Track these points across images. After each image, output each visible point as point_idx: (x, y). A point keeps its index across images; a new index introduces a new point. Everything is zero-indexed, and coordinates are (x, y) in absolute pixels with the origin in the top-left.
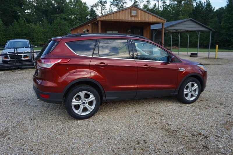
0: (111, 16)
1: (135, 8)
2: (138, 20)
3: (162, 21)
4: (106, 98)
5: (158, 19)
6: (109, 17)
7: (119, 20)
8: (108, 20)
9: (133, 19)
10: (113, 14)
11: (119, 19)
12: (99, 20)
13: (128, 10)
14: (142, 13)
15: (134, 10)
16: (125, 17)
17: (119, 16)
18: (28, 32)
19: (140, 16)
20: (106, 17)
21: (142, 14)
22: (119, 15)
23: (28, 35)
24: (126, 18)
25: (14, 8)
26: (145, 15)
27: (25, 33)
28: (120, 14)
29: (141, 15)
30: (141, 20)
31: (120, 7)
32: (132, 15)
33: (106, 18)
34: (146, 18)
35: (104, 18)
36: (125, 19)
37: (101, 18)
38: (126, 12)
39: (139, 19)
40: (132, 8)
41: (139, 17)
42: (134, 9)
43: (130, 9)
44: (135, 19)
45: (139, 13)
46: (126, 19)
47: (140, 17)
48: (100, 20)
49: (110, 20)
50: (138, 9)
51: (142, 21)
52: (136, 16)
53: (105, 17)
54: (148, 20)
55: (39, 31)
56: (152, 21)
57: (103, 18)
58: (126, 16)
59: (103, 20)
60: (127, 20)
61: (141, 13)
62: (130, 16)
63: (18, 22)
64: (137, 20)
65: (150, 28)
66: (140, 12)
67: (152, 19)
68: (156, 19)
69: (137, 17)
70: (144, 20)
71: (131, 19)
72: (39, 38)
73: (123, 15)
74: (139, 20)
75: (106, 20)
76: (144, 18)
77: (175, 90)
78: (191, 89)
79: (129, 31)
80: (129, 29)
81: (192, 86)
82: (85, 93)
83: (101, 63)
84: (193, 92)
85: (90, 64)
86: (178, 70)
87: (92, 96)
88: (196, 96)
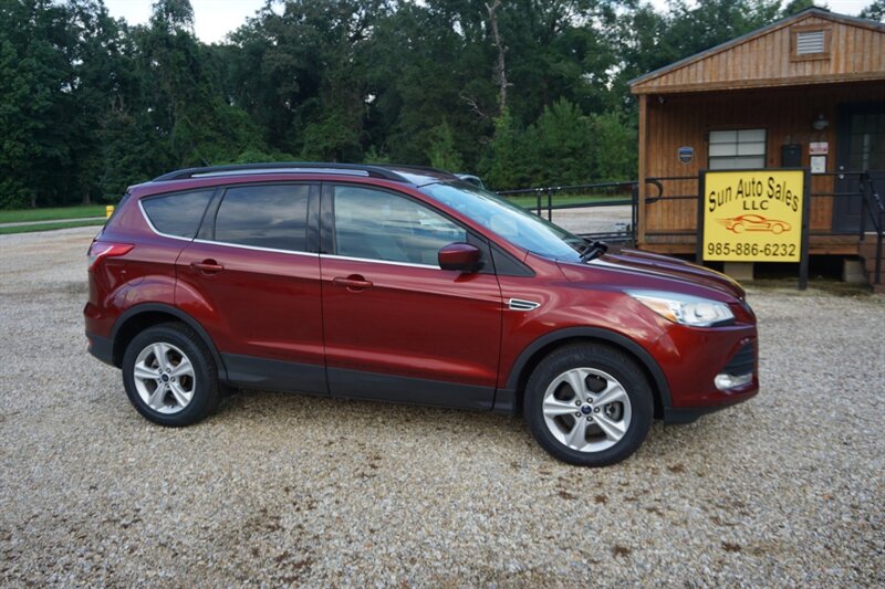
0: (693, 69)
1: (818, 21)
2: (832, 72)
4: (229, 373)
6: (685, 77)
7: (732, 82)
8: (678, 90)
9: (806, 72)
10: (700, 64)
11: (731, 79)
12: (640, 94)
13: (778, 34)
14: (859, 38)
15: (810, 30)
16: (761, 67)
17: (730, 69)
18: (580, 145)
19: (842, 51)
20: (670, 76)
21: (859, 45)
22: (730, 63)
23: (581, 155)
24: (768, 69)
27: (570, 148)
28: (734, 58)
29: (851, 47)
30: (850, 71)
32: (799, 53)
33: (670, 83)
34: (879, 60)
35: (662, 84)
36: (760, 77)
37: (649, 84)
38: (769, 48)
39: (837, 68)
40: (802, 24)
41: (837, 59)
42: (812, 26)
43: (786, 31)
44: (817, 72)
45: (842, 42)
46: (768, 77)
47: (846, 58)
48: (644, 91)
49: (685, 89)
50: (834, 21)
51: (856, 78)
52: (823, 58)
53: (664, 78)
55: (615, 139)
57: (656, 83)
58: (769, 62)
59: (654, 90)
60: (770, 80)
61: (851, 38)
62: (786, 59)
63: (552, 110)
64: (825, 76)
66: (847, 36)
69: (829, 60)
70: (866, 69)
71: (794, 74)
72: (614, 162)
73: (752, 62)
74: (841, 71)
75: (670, 90)
76: (871, 62)
77: (496, 391)
78: (590, 400)
79: (821, 124)
80: (821, 117)
81: (595, 385)
82: (167, 349)
83: (206, 262)
84: (601, 415)
85: (178, 263)
86: (503, 305)
87: (185, 360)
88: (618, 438)
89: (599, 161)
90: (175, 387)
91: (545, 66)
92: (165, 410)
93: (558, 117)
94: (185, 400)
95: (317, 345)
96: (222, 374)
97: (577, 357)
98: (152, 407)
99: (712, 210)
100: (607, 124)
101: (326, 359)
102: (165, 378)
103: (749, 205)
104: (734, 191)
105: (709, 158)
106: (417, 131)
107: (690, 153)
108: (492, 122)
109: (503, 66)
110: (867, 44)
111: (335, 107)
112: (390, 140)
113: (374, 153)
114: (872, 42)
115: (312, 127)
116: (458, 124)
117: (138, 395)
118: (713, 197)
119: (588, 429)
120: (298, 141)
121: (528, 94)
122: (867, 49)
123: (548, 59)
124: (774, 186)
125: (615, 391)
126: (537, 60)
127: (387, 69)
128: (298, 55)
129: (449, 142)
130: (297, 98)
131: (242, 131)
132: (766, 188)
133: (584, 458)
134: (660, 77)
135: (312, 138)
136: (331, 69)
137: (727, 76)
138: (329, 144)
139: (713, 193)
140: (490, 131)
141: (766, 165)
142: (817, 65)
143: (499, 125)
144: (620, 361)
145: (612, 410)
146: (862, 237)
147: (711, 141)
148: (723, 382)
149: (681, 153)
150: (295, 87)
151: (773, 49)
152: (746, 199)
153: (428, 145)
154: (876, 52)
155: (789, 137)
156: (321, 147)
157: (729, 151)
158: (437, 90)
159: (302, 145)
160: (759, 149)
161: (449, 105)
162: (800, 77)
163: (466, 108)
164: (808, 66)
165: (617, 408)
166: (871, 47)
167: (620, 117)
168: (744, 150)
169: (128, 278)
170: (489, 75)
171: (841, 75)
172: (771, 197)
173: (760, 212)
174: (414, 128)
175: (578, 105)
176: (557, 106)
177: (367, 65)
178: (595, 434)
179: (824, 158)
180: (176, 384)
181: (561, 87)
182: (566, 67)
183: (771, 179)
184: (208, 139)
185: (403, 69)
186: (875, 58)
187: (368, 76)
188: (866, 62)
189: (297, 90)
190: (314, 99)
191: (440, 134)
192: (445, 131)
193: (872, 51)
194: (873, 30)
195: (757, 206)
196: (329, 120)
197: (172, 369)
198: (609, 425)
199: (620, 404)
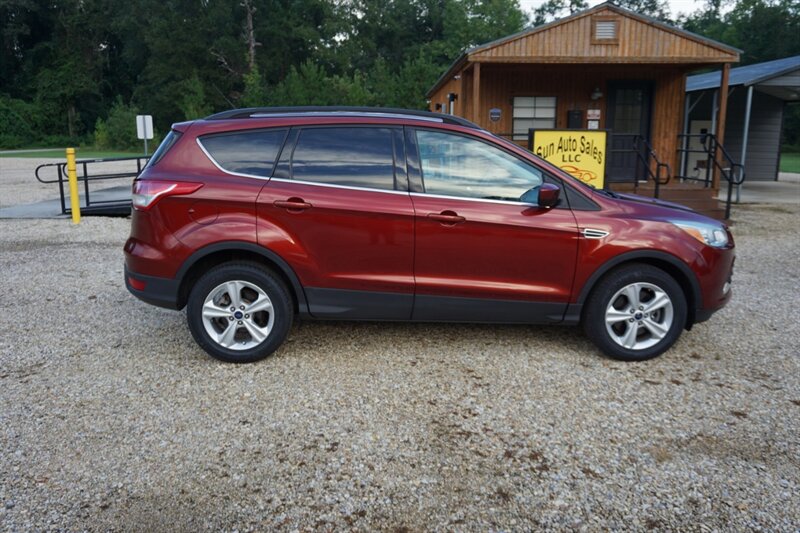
0: (518, 44)
1: (611, 14)
2: (620, 55)
3: (723, 55)
4: (310, 307)
5: (706, 49)
6: (512, 50)
7: (548, 57)
8: (506, 61)
9: (601, 54)
10: (524, 40)
11: (547, 55)
12: (474, 63)
13: (582, 21)
14: (639, 29)
15: (605, 20)
16: (569, 47)
17: (547, 46)
19: (627, 39)
20: (500, 48)
21: (639, 35)
22: (546, 41)
24: (574, 49)
25: (295, 29)
26: (650, 35)
28: (549, 38)
29: (633, 36)
30: (632, 55)
31: (643, 6)
32: (597, 38)
33: (500, 55)
34: (652, 47)
35: (494, 55)
36: (569, 55)
37: (483, 54)
38: (576, 31)
39: (623, 52)
40: (600, 14)
41: (624, 45)
42: (607, 16)
43: (588, 19)
44: (609, 54)
45: (627, 31)
46: (574, 55)
47: (630, 44)
48: (479, 59)
49: (512, 61)
50: (622, 15)
51: (636, 61)
52: (613, 43)
53: (495, 50)
54: (660, 55)
56: (679, 58)
57: (488, 54)
58: (576, 43)
59: (487, 60)
60: (576, 57)
61: (633, 29)
62: (587, 41)
63: (299, 71)
64: (615, 58)
65: (683, 84)
66: (631, 27)
67: (677, 50)
68: (694, 49)
69: (617, 45)
70: (643, 55)
71: (593, 55)
73: (563, 42)
74: (626, 55)
75: (500, 60)
76: (646, 50)
77: (568, 306)
78: (641, 308)
79: (598, 95)
80: (598, 89)
81: (647, 296)
82: (242, 287)
83: (291, 200)
84: (649, 319)
85: (258, 201)
86: (579, 234)
87: (262, 296)
88: (662, 336)
90: (248, 323)
91: (288, 29)
92: (237, 347)
93: (305, 77)
94: (261, 335)
95: (408, 275)
96: (302, 308)
97: (636, 274)
98: (223, 345)
100: (350, 86)
101: (415, 288)
102: (239, 315)
103: (566, 158)
104: (556, 147)
105: (514, 119)
106: (166, 83)
107: (498, 114)
108: (242, 78)
109: (251, 27)
110: (644, 35)
111: (71, 54)
112: (137, 90)
113: (121, 103)
114: (647, 33)
115: (45, 72)
116: (207, 79)
117: (207, 334)
118: (540, 151)
119: (639, 330)
120: (30, 86)
121: (274, 54)
122: (644, 39)
123: (291, 23)
124: (585, 143)
125: (661, 299)
126: (281, 23)
127: (132, 19)
129: (201, 95)
130: (27, 42)
132: (579, 145)
133: (637, 354)
134: (492, 48)
135: (46, 85)
136: (66, 15)
137: (544, 51)
138: (66, 91)
139: (540, 148)
140: (240, 87)
142: (610, 47)
143: (249, 82)
144: (666, 277)
145: (655, 315)
146: (637, 184)
147: (515, 105)
149: (492, 114)
150: (26, 30)
151: (579, 32)
152: (564, 153)
153: (179, 97)
154: (650, 42)
155: (573, 105)
156: (58, 94)
157: (528, 114)
158: (186, 44)
159: (34, 91)
160: (551, 113)
161: (198, 59)
162: (597, 57)
163: (216, 64)
164: (603, 49)
165: (659, 313)
166: (647, 37)
167: (361, 80)
168: (540, 114)
169: (196, 217)
170: (236, 34)
171: (626, 58)
172: (582, 152)
173: (574, 164)
174: (163, 79)
175: (322, 67)
176: (303, 67)
177: (106, 13)
178: (644, 334)
179: (597, 122)
180: (250, 320)
181: (299, 53)
182: (306, 31)
183: (583, 137)
185: (150, 21)
186: (649, 46)
187: (112, 24)
188: (643, 49)
189: (28, 32)
190: (47, 44)
191: (191, 87)
192: (196, 85)
193: (647, 40)
194: (648, 24)
195: (573, 159)
196: (65, 66)
197: (247, 306)
198: (655, 327)
199: (662, 310)
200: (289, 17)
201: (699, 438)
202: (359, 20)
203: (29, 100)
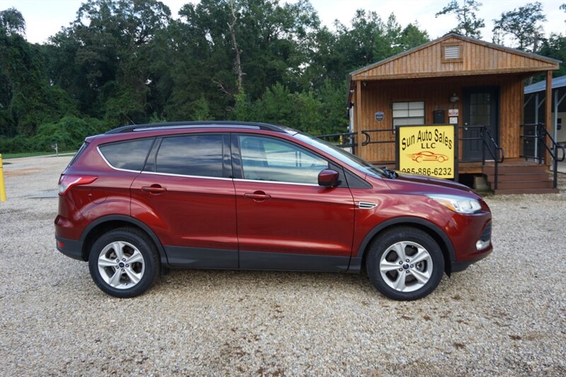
0: (387, 66)
1: (455, 40)
2: (464, 69)
3: (546, 65)
4: (169, 259)
5: (531, 61)
6: (383, 71)
7: (410, 74)
8: (379, 78)
9: (451, 69)
10: (392, 63)
11: (409, 72)
12: (357, 81)
13: (434, 47)
14: (478, 50)
15: (452, 45)
16: (426, 66)
17: (409, 66)
18: (289, 112)
19: (469, 58)
20: (375, 70)
21: (478, 54)
22: (408, 63)
23: (290, 118)
24: (429, 67)
26: (487, 54)
27: (283, 113)
28: (410, 60)
30: (474, 68)
32: (446, 58)
33: (375, 74)
34: (489, 63)
35: (370, 75)
36: (426, 72)
37: (362, 75)
38: (430, 54)
39: (467, 67)
40: (447, 41)
41: (467, 62)
42: (452, 43)
43: (439, 46)
44: (456, 69)
45: (469, 52)
46: (430, 71)
47: (471, 61)
48: (360, 79)
49: (383, 78)
50: (464, 41)
51: (477, 73)
52: (459, 61)
53: (371, 71)
54: (495, 68)
55: (311, 108)
56: (511, 69)
57: (366, 74)
58: (430, 63)
59: (365, 78)
60: (431, 73)
61: (473, 50)
62: (439, 61)
63: (271, 90)
64: (461, 72)
65: (521, 90)
66: (471, 49)
67: (509, 64)
68: (522, 62)
69: (462, 62)
70: (482, 68)
71: (444, 70)
72: (311, 122)
73: (421, 62)
74: (469, 69)
75: (375, 78)
76: (484, 64)
77: (350, 259)
78: (408, 261)
79: (455, 99)
80: (455, 95)
81: (411, 251)
82: (123, 245)
83: (153, 186)
84: (414, 269)
85: (132, 187)
86: (355, 206)
87: (137, 252)
88: (425, 282)
89: (302, 121)
90: (129, 271)
91: (265, 63)
92: (122, 287)
93: (275, 94)
94: (137, 278)
95: (233, 237)
96: (164, 260)
97: (401, 235)
98: (112, 285)
99: (404, 149)
100: (306, 99)
101: (238, 246)
102: (122, 265)
103: (425, 146)
104: (416, 138)
105: (393, 119)
106: (184, 103)
107: (382, 115)
108: (234, 97)
109: (239, 63)
110: (482, 54)
111: (128, 87)
112: (167, 108)
113: (156, 117)
114: (484, 52)
115: (111, 100)
116: (211, 99)
117: (101, 277)
118: (404, 141)
119: (407, 277)
120: (102, 109)
121: (255, 80)
122: (482, 57)
123: (267, 58)
124: (438, 134)
125: (423, 254)
126: (260, 59)
127: (163, 63)
128: (100, 52)
129: (207, 110)
130: (101, 81)
131: (61, 102)
132: (434, 136)
133: (405, 296)
134: (369, 70)
135: (111, 108)
136: (124, 62)
137: (406, 69)
138: (123, 112)
139: (404, 139)
140: (232, 103)
141: (425, 122)
142: (456, 65)
143: (238, 99)
144: (425, 236)
145: (420, 266)
146: (484, 163)
147: (394, 109)
148: (479, 245)
149: (377, 116)
150: (99, 74)
151: (432, 55)
152: (423, 142)
153: (192, 112)
154: (487, 59)
155: (437, 106)
156: (118, 113)
157: (404, 114)
158: (197, 77)
159: (104, 112)
160: (421, 113)
161: (205, 86)
162: (447, 72)
163: (216, 89)
164: (451, 66)
165: (423, 264)
166: (484, 55)
167: (313, 94)
168: (412, 114)
169: (93, 199)
170: (230, 68)
171: (469, 71)
172: (437, 141)
173: (431, 150)
174: (182, 100)
175: (287, 87)
176: (274, 87)
177: (149, 60)
178: (411, 280)
179: (456, 118)
180: (129, 268)
181: (274, 76)
182: (278, 64)
183: (436, 130)
184: (37, 108)
185: (174, 63)
186: (486, 62)
187: (150, 67)
188: (482, 64)
189: (101, 75)
190: (113, 82)
191: (200, 105)
192: (204, 103)
193: (485, 57)
194: (485, 46)
195: (429, 146)
196: (123, 95)
197: (127, 258)
198: (419, 274)
199: (425, 262)
200: (266, 54)
201: (415, 364)
202: (315, 53)
203: (101, 118)
